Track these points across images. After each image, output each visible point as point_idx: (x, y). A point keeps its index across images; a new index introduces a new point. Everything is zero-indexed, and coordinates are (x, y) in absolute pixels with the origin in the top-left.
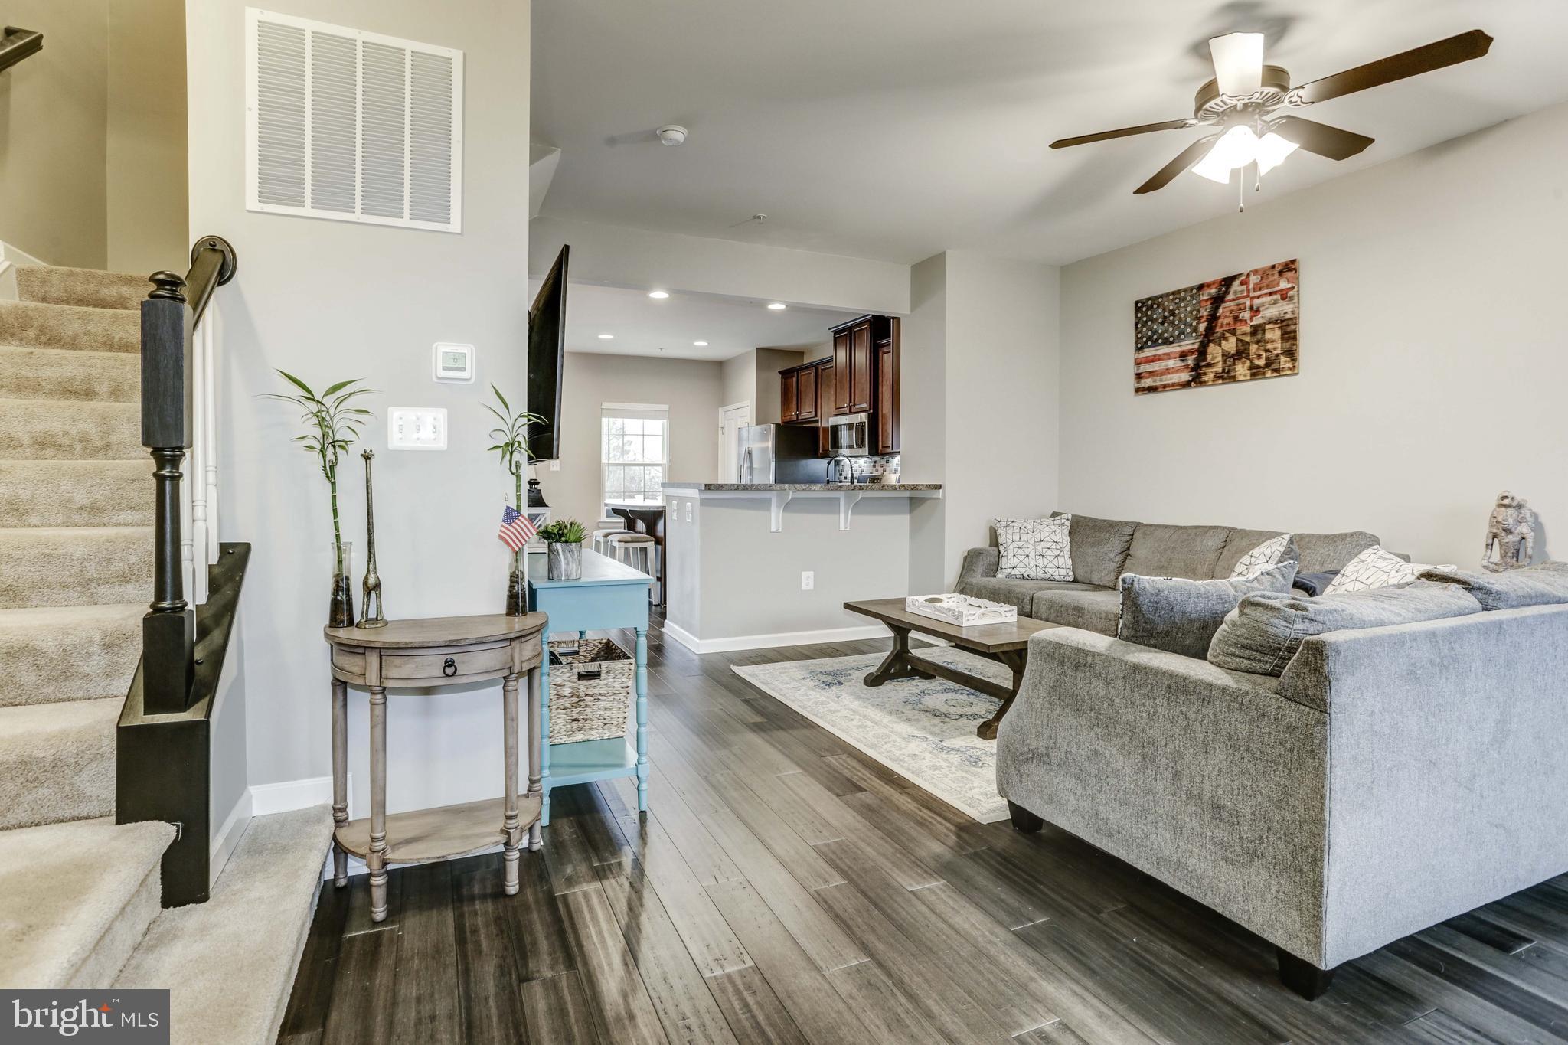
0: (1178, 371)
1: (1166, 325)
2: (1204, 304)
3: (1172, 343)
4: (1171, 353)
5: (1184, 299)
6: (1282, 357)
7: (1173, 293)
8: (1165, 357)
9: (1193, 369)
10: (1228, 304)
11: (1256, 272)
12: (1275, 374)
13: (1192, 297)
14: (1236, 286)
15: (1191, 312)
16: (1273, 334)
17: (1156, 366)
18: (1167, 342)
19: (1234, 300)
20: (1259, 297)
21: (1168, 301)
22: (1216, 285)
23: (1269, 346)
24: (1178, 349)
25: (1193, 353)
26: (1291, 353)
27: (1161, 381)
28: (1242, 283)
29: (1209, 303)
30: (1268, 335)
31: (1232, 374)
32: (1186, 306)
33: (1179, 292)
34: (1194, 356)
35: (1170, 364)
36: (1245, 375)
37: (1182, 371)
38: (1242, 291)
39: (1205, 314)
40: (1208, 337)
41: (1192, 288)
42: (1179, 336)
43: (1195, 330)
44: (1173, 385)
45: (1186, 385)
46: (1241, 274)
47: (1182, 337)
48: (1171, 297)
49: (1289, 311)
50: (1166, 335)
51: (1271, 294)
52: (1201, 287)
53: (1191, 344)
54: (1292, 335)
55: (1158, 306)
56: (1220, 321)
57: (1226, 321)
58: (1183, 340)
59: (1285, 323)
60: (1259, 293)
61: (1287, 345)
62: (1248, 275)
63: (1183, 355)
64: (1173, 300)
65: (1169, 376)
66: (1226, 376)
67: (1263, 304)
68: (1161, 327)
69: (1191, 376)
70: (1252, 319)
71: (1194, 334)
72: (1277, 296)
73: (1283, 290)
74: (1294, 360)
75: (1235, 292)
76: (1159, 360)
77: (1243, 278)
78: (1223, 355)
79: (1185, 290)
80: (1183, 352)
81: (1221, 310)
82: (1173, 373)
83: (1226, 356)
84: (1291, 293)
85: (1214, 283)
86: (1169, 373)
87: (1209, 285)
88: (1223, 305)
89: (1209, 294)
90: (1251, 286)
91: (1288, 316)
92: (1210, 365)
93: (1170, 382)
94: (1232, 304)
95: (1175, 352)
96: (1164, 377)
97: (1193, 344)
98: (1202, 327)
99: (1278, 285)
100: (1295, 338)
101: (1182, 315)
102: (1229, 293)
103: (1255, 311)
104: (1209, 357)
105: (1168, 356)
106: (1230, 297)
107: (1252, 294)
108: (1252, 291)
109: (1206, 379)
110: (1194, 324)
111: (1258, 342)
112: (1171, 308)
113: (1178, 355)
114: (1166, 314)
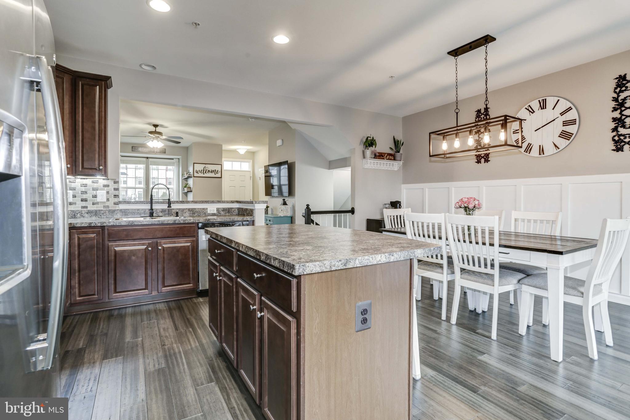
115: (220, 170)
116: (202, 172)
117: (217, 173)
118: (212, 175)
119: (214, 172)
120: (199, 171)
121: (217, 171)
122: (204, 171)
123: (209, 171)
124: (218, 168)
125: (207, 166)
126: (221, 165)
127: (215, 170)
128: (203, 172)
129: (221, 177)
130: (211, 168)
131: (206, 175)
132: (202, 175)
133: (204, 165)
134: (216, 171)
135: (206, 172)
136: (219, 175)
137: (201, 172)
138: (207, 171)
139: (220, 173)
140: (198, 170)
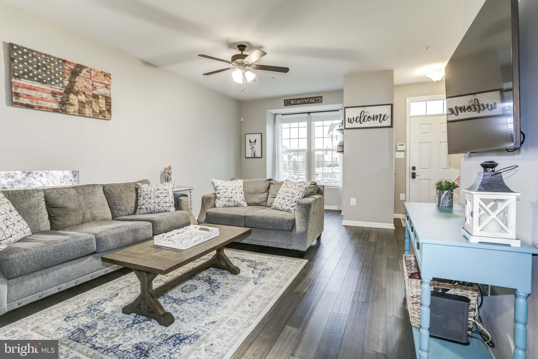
0: (50, 101)
1: (40, 71)
2: (67, 71)
3: (45, 83)
4: (45, 89)
5: (53, 62)
6: (106, 112)
7: (45, 55)
8: (40, 90)
9: (60, 103)
10: (80, 78)
11: (94, 70)
12: (103, 118)
13: (59, 63)
14: (84, 71)
15: (59, 72)
16: (102, 101)
17: (33, 93)
18: (40, 81)
19: (84, 77)
20: (96, 82)
21: (41, 57)
22: (74, 65)
23: (101, 105)
24: (50, 89)
25: (60, 95)
26: (109, 111)
27: (38, 103)
28: (87, 71)
29: (70, 72)
30: (100, 101)
31: (84, 112)
32: (55, 67)
33: (49, 56)
34: (61, 96)
35: (45, 96)
36: (90, 115)
37: (54, 102)
38: (88, 75)
39: (68, 77)
40: (69, 90)
41: (59, 59)
42: (50, 81)
43: (62, 82)
44: (47, 108)
45: (55, 111)
46: (87, 67)
47: (53, 83)
48: (43, 56)
49: (108, 94)
50: (40, 77)
51: (101, 83)
52: (65, 61)
53: (58, 89)
54: (110, 104)
55: (33, 56)
56: (77, 84)
57: (80, 85)
58: (54, 85)
59: (107, 98)
60: (96, 80)
61: (108, 107)
62: (91, 69)
63: (54, 94)
64: (44, 58)
65: (43, 102)
66: (81, 113)
67: (98, 86)
68: (37, 71)
69: (59, 106)
70: (93, 91)
71: (61, 85)
72: (103, 85)
73: (106, 84)
74: (111, 115)
75: (84, 74)
76: (35, 90)
77: (88, 69)
78: (79, 102)
79: (54, 58)
80: (53, 91)
81: (77, 79)
82: (46, 101)
83: (81, 102)
84: (109, 87)
85: (72, 63)
86: (43, 100)
87: (69, 63)
88: (78, 77)
89: (69, 68)
90: (92, 75)
91: (108, 96)
92: (71, 105)
93: (45, 106)
94: (83, 78)
95: (47, 90)
96: (40, 102)
97: (61, 89)
98: (66, 83)
99: (104, 81)
100: (110, 106)
101: (53, 71)
102: (81, 73)
103: (95, 88)
104: (71, 101)
105: (43, 90)
106: (82, 75)
107: (93, 79)
108: (92, 77)
109: (69, 111)
110: (61, 79)
111: (95, 102)
112: (44, 62)
113: (50, 92)
114: (40, 64)
115: (390, 114)
116: (358, 120)
117: (384, 119)
118: (376, 123)
119: (378, 119)
120: (353, 118)
121: (384, 117)
122: (361, 119)
123: (369, 117)
124: (386, 110)
125: (366, 109)
126: (392, 105)
127: (381, 115)
128: (360, 121)
129: (391, 126)
130: (372, 111)
131: (364, 125)
132: (358, 125)
133: (361, 109)
134: (382, 117)
135: (364, 120)
136: (387, 123)
137: (356, 121)
138: (366, 118)
139: (389, 119)
140: (351, 117)
